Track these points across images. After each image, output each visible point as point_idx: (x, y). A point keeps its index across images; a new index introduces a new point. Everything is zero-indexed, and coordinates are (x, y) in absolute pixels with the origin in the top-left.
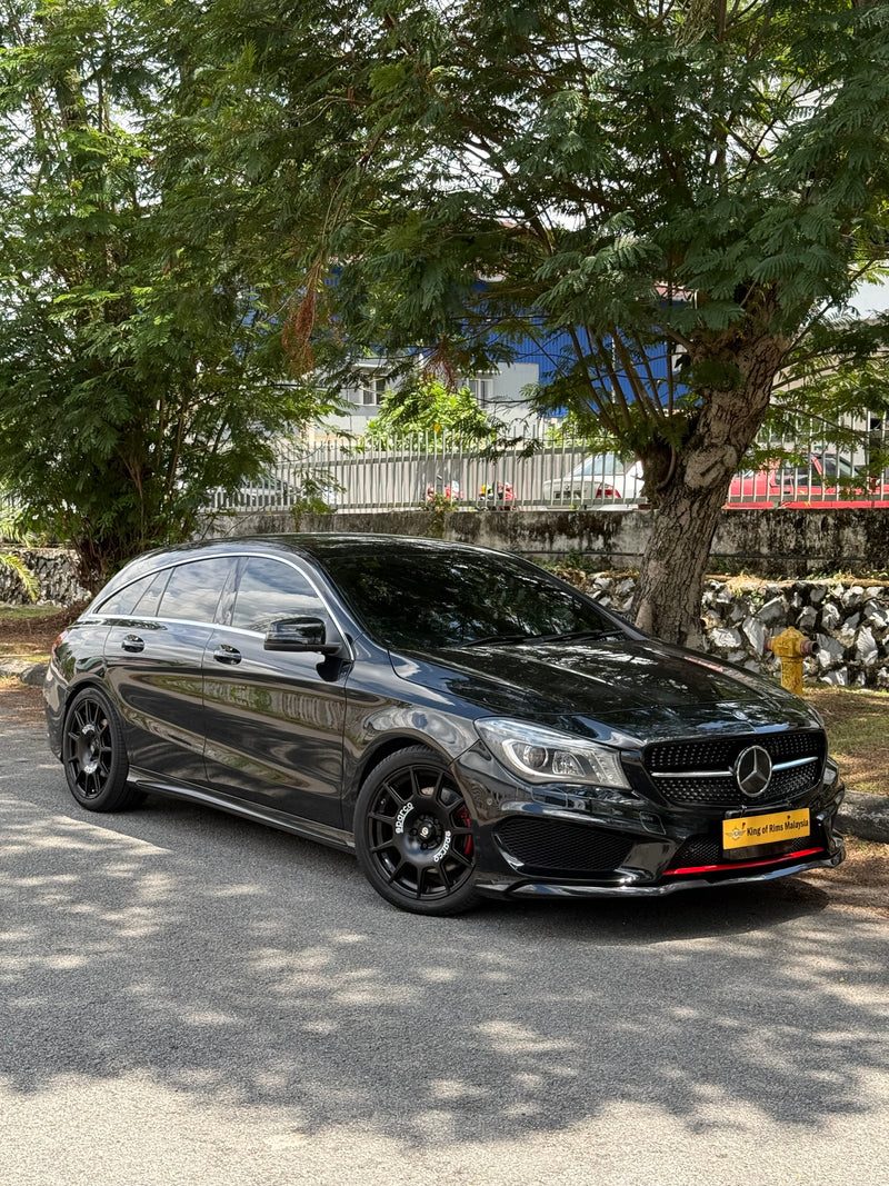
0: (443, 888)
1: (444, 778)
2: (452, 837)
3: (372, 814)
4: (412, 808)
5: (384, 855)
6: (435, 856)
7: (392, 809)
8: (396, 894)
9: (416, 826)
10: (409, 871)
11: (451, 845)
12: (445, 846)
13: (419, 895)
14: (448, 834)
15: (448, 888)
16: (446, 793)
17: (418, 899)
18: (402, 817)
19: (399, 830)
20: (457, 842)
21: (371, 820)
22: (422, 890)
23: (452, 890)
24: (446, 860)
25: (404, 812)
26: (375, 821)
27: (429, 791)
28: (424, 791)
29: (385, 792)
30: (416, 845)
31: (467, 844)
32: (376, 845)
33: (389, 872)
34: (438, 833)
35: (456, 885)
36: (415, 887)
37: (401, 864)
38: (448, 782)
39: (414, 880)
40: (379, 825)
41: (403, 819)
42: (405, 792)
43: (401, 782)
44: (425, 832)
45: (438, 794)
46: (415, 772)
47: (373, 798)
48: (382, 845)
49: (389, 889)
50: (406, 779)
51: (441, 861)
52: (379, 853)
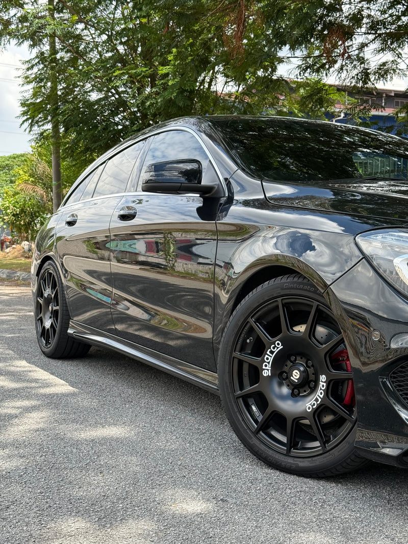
0: (317, 444)
1: (318, 311)
2: (328, 383)
3: (237, 354)
4: (281, 347)
5: (251, 401)
6: (308, 405)
7: (259, 349)
8: (262, 447)
9: (286, 369)
10: (277, 420)
11: (327, 391)
12: (320, 394)
13: (289, 451)
14: (323, 378)
15: (324, 443)
16: (321, 330)
17: (288, 454)
18: (269, 358)
19: (266, 372)
20: (334, 388)
21: (236, 362)
22: (292, 444)
23: (328, 446)
24: (321, 410)
25: (272, 352)
26: (241, 363)
27: (301, 328)
28: (297, 328)
29: (252, 329)
30: (285, 390)
31: (346, 391)
32: (242, 387)
33: (256, 421)
34: (312, 377)
35: (334, 441)
36: (284, 439)
37: (268, 411)
38: (324, 318)
39: (283, 431)
40: (246, 368)
41: (271, 359)
42: (274, 329)
43: (270, 318)
44: (296, 375)
45: (312, 331)
46: (283, 305)
47: (238, 335)
48: (248, 389)
49: (254, 441)
50: (274, 315)
51: (315, 411)
52: (245, 398)
